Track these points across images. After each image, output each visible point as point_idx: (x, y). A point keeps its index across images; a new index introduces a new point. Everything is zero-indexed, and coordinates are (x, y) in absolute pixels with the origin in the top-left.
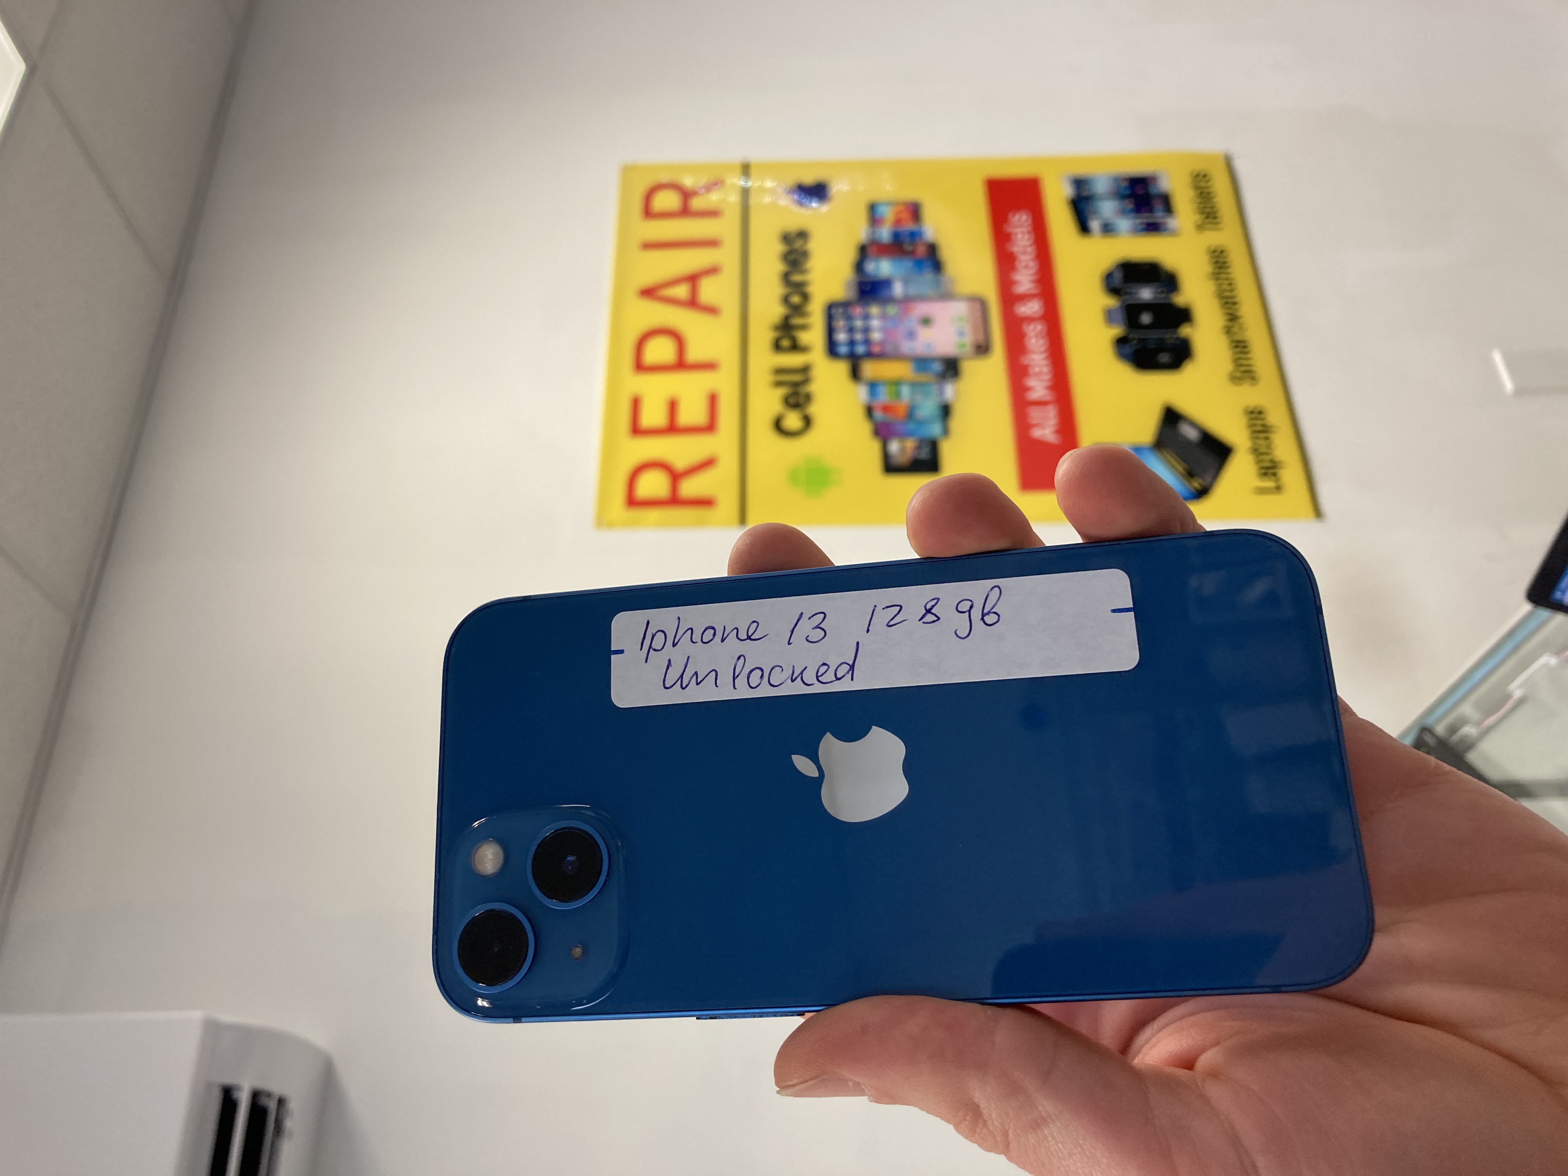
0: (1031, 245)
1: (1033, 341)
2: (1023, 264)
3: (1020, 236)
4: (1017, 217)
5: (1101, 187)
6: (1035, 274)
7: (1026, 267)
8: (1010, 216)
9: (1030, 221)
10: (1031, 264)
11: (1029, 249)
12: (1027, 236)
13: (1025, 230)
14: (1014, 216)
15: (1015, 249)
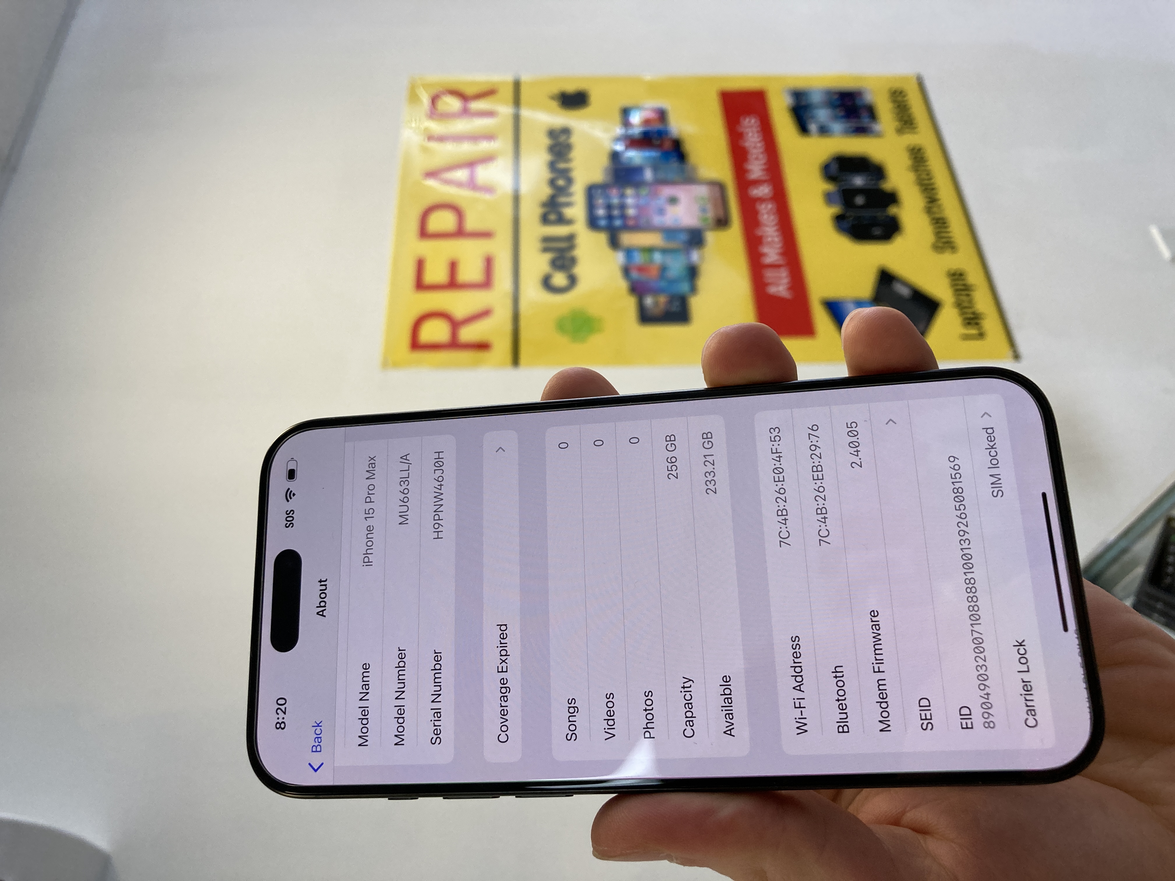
0: (760, 142)
1: (765, 217)
2: (755, 156)
3: (751, 135)
4: (747, 120)
5: (816, 98)
6: (765, 164)
7: (757, 159)
8: (741, 119)
9: (758, 123)
10: (761, 156)
11: (758, 145)
12: (756, 135)
13: (755, 130)
15: (747, 144)
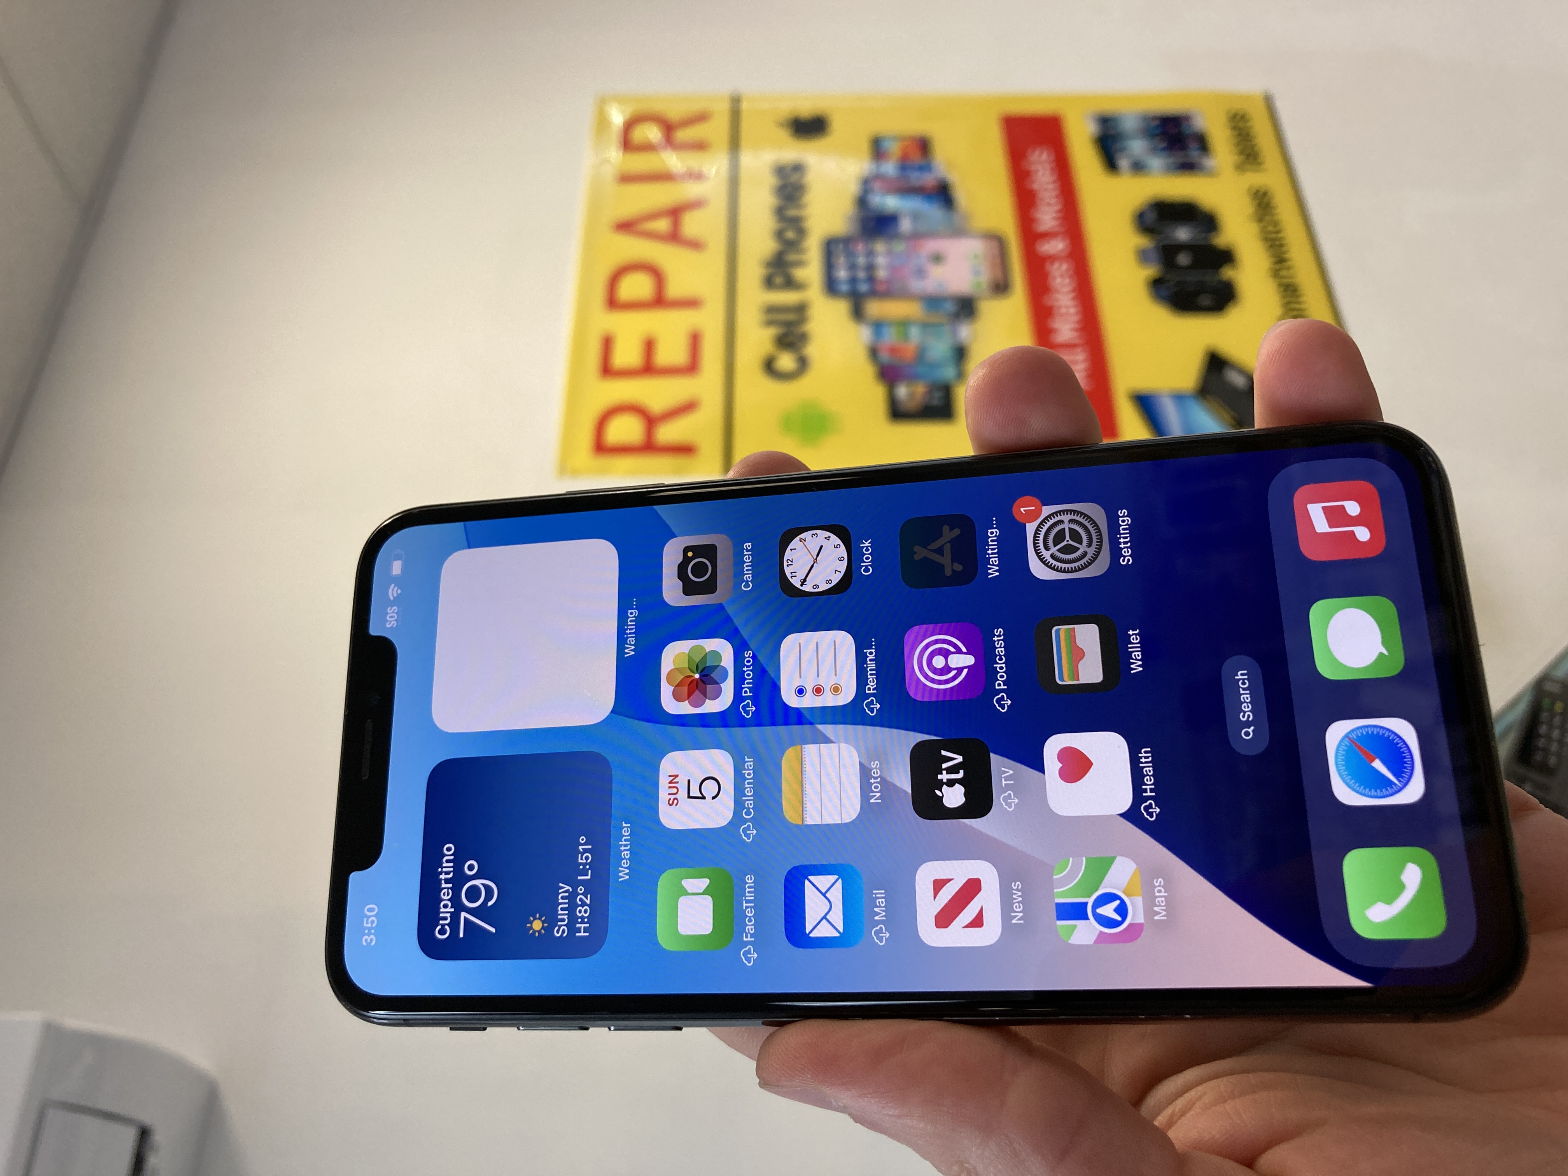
0: (1054, 182)
1: (1059, 280)
2: (1046, 201)
3: (1040, 173)
4: (1037, 152)
5: (1130, 125)
6: (1059, 211)
7: (1049, 204)
8: (1029, 151)
9: (1053, 157)
10: (1053, 201)
11: (1051, 186)
12: (1048, 172)
13: (1048, 166)
14: (1034, 151)
15: (1035, 186)
